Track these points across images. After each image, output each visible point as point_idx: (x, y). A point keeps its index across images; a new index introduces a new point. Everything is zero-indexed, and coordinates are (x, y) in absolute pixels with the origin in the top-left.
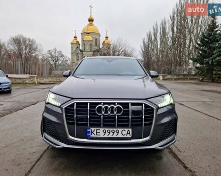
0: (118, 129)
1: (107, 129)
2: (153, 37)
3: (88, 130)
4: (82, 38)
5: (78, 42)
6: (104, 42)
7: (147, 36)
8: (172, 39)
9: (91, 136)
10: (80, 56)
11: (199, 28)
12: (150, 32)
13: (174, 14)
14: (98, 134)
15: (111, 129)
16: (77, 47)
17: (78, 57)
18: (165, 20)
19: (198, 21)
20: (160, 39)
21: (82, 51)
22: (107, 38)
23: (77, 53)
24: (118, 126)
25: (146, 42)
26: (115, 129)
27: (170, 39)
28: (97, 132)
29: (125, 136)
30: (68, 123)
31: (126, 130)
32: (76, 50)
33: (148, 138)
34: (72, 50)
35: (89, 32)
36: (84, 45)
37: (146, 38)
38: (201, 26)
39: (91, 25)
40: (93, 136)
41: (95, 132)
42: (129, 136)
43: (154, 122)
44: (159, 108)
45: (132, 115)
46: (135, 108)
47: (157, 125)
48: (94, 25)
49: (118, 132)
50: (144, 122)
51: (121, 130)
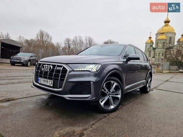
0: (48, 80)
1: (44, 79)
3: (38, 79)
4: (156, 38)
5: (152, 41)
6: (179, 40)
9: (39, 82)
10: (152, 53)
14: (41, 81)
15: (45, 80)
16: (151, 46)
17: (151, 54)
21: (154, 49)
23: (150, 50)
24: (48, 78)
26: (47, 80)
29: (50, 85)
31: (51, 81)
32: (149, 48)
33: (60, 89)
34: (146, 48)
35: (163, 32)
36: (157, 43)
39: (166, 26)
42: (52, 85)
43: (65, 79)
44: (73, 71)
45: (55, 73)
46: (58, 68)
47: (67, 82)
48: (169, 26)
49: (48, 82)
50: (59, 78)
51: (49, 81)
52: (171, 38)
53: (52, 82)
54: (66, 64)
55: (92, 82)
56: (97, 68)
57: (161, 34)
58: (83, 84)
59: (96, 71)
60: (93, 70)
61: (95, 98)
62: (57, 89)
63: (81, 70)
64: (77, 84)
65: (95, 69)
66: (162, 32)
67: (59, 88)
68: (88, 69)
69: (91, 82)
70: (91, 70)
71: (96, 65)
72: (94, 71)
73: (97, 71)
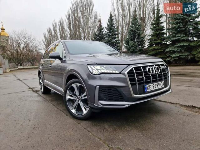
1: (154, 84)
2: (53, 33)
3: (145, 87)
7: (48, 31)
8: (70, 35)
9: (147, 91)
11: (89, 29)
12: (50, 28)
13: (69, 16)
15: (156, 84)
18: (62, 20)
19: (88, 23)
20: (60, 35)
24: (159, 81)
25: (47, 36)
26: (158, 83)
27: (69, 35)
28: (150, 87)
30: (131, 84)
37: (47, 33)
38: (90, 27)
40: (148, 90)
41: (149, 88)
42: (164, 86)
49: (159, 85)
51: (160, 83)
53: (163, 82)
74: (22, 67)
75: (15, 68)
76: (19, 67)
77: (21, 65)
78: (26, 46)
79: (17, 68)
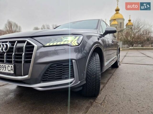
4: (110, 24)
6: (127, 24)
15: (2, 65)
22: (130, 21)
24: (6, 62)
26: (4, 65)
29: (10, 72)
31: (10, 66)
33: (27, 76)
39: (117, 13)
42: (12, 72)
43: (32, 60)
44: (44, 47)
45: (15, 52)
46: (19, 45)
47: (36, 64)
48: (119, 13)
49: (6, 68)
50: (23, 59)
51: (7, 65)
52: (121, 23)
53: (12, 66)
54: (32, 37)
55: (74, 59)
56: (78, 40)
57: (114, 20)
58: (62, 65)
59: (77, 44)
60: (73, 43)
61: (79, 82)
62: (22, 76)
63: (55, 44)
64: (52, 66)
65: (76, 41)
66: (114, 19)
67: (24, 75)
68: (66, 43)
69: (73, 61)
70: (71, 43)
71: (77, 37)
72: (75, 45)
73: (79, 45)
74: (132, 48)
75: (127, 48)
76: (130, 48)
77: (132, 46)
78: (139, 31)
79: (129, 48)
